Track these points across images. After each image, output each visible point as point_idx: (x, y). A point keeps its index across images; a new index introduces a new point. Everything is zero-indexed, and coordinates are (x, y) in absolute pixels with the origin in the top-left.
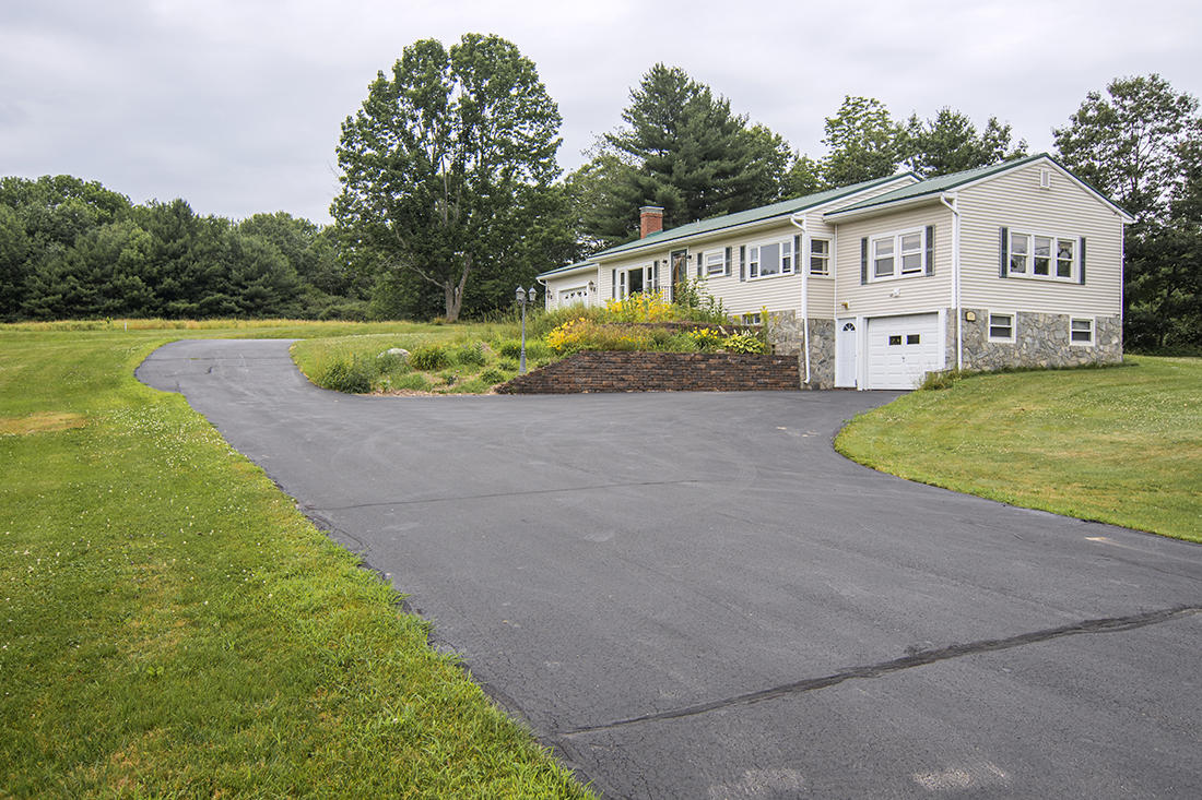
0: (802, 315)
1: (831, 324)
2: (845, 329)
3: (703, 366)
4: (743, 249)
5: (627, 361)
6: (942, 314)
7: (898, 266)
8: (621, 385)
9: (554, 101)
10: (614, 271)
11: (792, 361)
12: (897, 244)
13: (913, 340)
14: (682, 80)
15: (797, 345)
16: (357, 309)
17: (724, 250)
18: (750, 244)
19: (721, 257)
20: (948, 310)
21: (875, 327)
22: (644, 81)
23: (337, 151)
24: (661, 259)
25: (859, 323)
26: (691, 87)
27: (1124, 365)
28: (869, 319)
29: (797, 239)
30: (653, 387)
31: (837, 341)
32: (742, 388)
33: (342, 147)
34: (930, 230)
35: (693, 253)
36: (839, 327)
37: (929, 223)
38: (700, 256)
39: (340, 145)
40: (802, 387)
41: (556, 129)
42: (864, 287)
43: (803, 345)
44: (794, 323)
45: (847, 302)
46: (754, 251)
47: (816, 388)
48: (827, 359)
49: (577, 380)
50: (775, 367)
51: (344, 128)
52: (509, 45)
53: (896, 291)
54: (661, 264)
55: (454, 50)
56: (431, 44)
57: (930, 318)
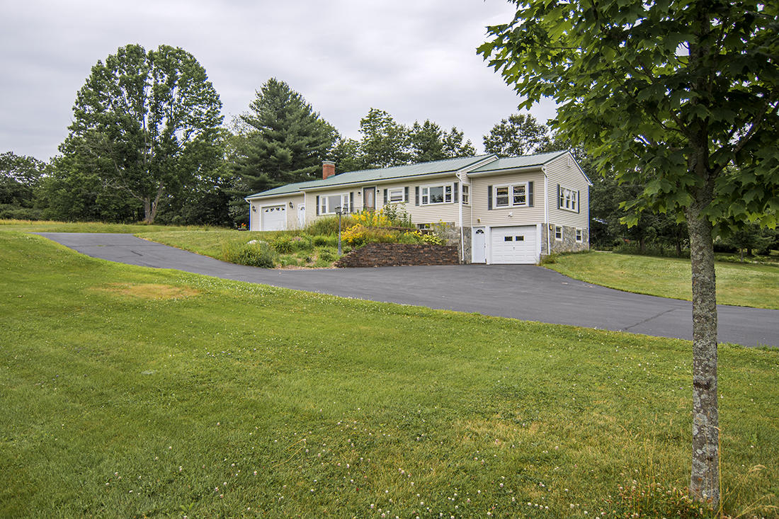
0: (460, 224)
1: (470, 230)
2: (477, 232)
3: (422, 252)
4: (417, 189)
5: (391, 249)
6: (539, 226)
7: (511, 201)
8: (391, 262)
9: (218, 93)
10: (318, 197)
11: (455, 248)
12: (511, 191)
13: (520, 239)
14: (287, 89)
15: (457, 241)
16: (25, 213)
17: (404, 188)
18: (422, 187)
19: (401, 192)
20: (542, 224)
21: (495, 232)
22: (263, 87)
23: (73, 109)
24: (356, 192)
25: (487, 230)
26: (291, 93)
27: (589, 252)
28: (491, 228)
29: (456, 185)
30: (404, 263)
31: (472, 238)
32: (438, 264)
33: (77, 107)
34: (531, 184)
35: (381, 189)
36: (474, 231)
37: (531, 180)
38: (385, 191)
39: (75, 105)
40: (460, 263)
41: (219, 110)
42: (490, 211)
43: (460, 241)
44: (454, 229)
45: (480, 218)
46: (425, 191)
47: (465, 263)
48: (468, 249)
49: (372, 259)
50: (449, 252)
51: (79, 94)
52: (189, 55)
53: (510, 214)
54: (356, 194)
55: (151, 53)
56: (138, 47)
57: (533, 228)
